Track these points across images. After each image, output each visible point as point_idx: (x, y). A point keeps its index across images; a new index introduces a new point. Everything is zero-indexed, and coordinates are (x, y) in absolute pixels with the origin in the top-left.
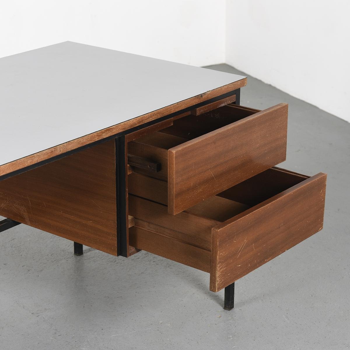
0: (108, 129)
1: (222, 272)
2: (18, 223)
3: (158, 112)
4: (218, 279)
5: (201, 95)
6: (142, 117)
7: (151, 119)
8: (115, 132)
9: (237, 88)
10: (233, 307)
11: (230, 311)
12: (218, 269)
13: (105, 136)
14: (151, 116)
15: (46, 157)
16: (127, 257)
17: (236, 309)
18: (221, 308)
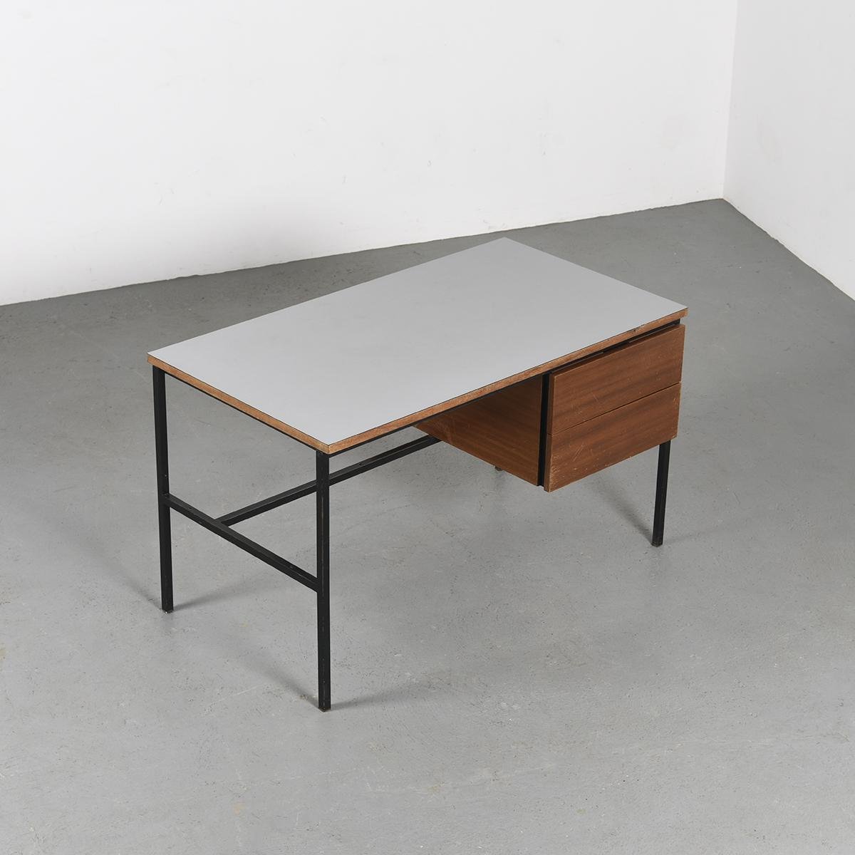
0: (536, 368)
1: (556, 474)
2: (439, 441)
3: (587, 349)
4: (551, 480)
5: (634, 330)
6: (570, 355)
7: (579, 357)
8: (542, 371)
9: (676, 319)
10: (662, 544)
11: (658, 548)
12: (551, 471)
13: (532, 375)
14: (580, 354)
15: (476, 397)
16: (541, 481)
17: (664, 546)
18: (649, 544)
